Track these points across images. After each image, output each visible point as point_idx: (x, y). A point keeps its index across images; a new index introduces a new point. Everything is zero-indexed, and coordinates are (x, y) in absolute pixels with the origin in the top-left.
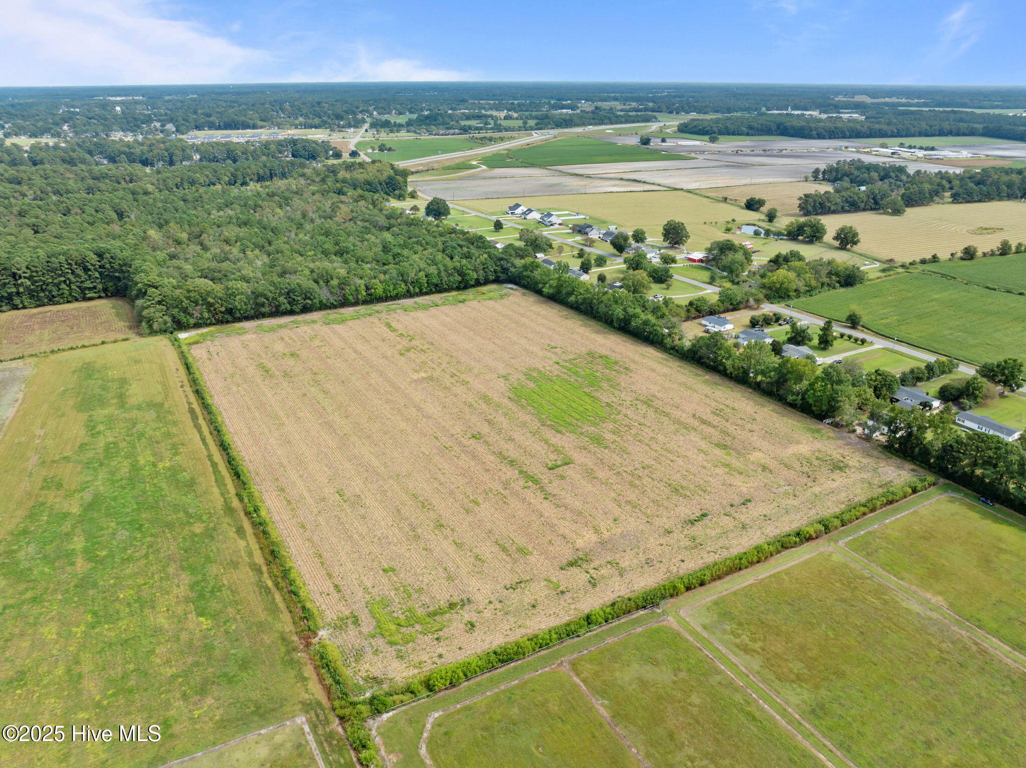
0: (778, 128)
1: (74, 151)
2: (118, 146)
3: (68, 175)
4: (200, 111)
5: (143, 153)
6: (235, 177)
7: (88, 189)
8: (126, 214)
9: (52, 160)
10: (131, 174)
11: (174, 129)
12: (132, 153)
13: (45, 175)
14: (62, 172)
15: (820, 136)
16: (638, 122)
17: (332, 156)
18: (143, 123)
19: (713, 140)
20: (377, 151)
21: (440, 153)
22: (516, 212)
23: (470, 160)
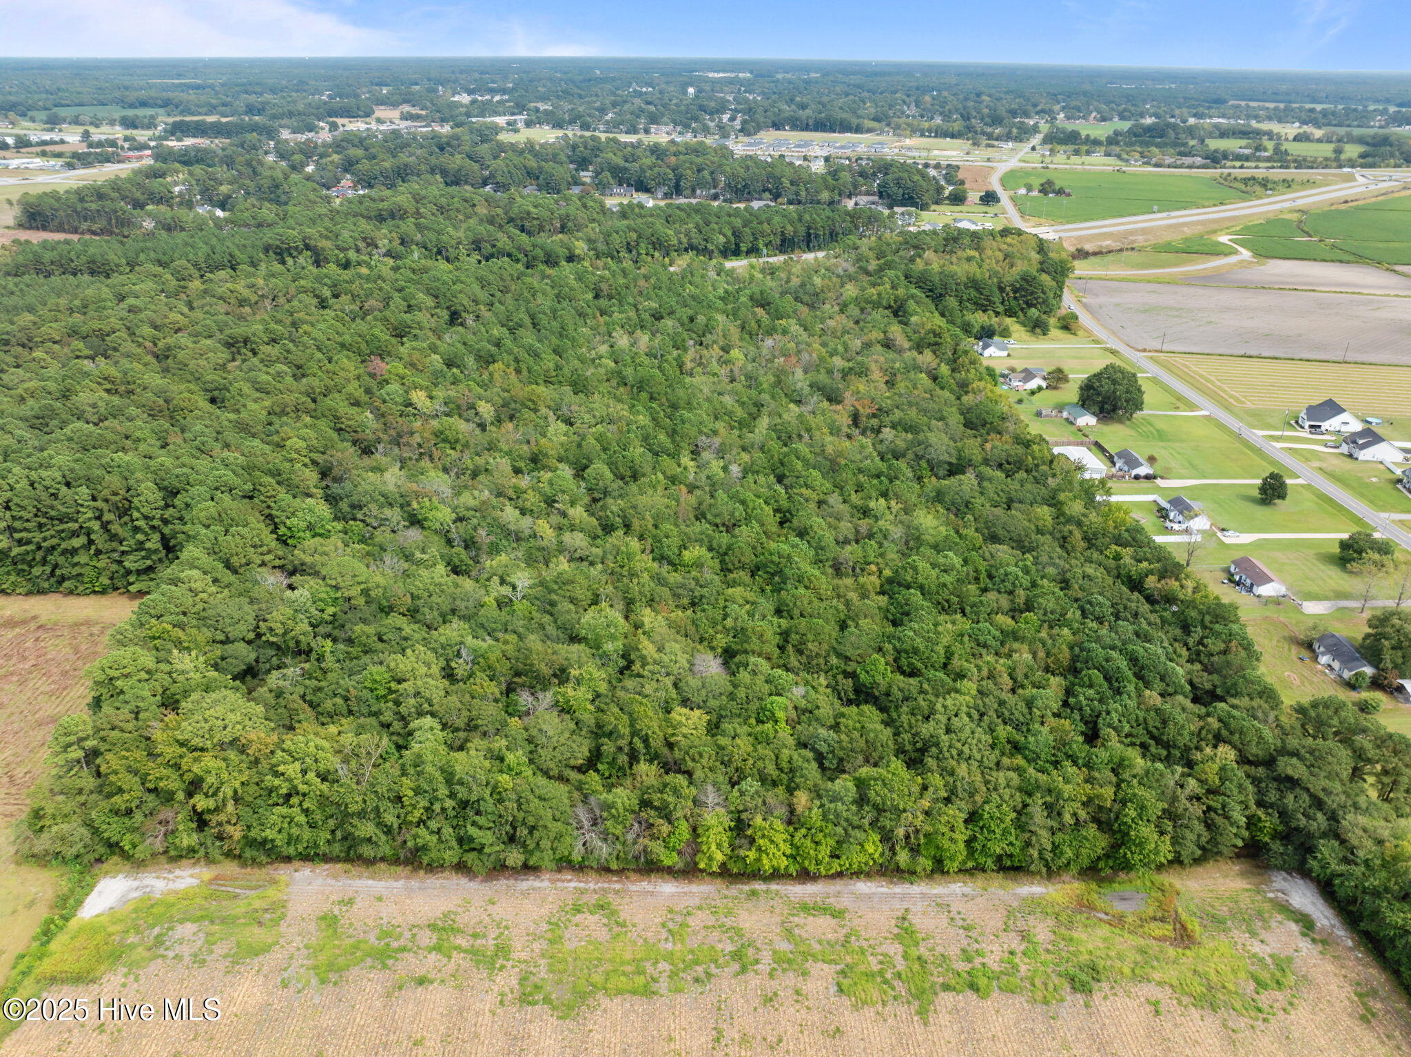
6: (738, 237)
17: (948, 198)
20: (1035, 193)
21: (1155, 208)
22: (1325, 425)
23: (1214, 232)
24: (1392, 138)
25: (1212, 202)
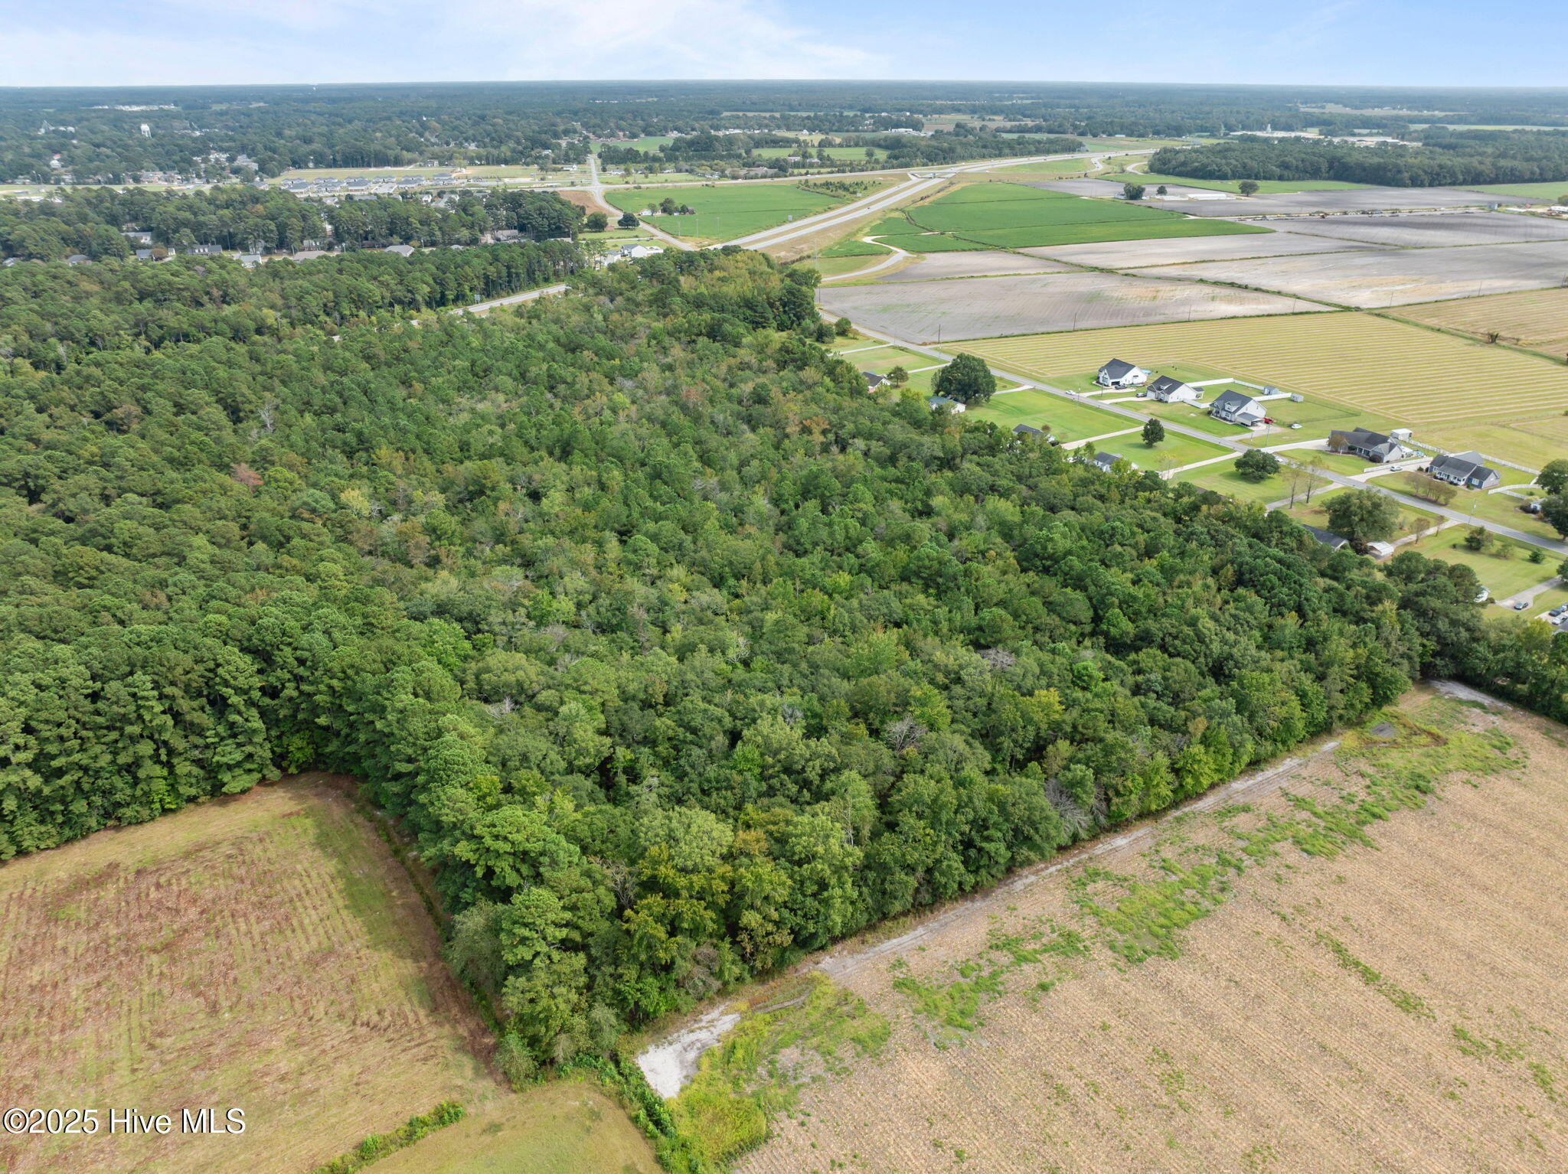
0: (1331, 167)
1: (84, 219)
2: (171, 209)
3: (86, 285)
4: (287, 132)
5: (225, 224)
6: (441, 284)
7: (137, 325)
8: (247, 407)
9: (43, 240)
10: (224, 282)
11: (255, 166)
12: (202, 225)
13: (35, 285)
14: (69, 277)
15: (1416, 182)
16: (1056, 152)
17: (587, 225)
18: (194, 154)
19: (1246, 190)
20: (659, 214)
21: (790, 217)
22: (1122, 381)
23: (854, 234)
24: (904, 140)
25: (820, 209)
